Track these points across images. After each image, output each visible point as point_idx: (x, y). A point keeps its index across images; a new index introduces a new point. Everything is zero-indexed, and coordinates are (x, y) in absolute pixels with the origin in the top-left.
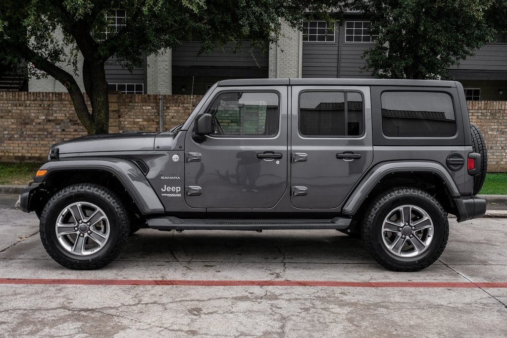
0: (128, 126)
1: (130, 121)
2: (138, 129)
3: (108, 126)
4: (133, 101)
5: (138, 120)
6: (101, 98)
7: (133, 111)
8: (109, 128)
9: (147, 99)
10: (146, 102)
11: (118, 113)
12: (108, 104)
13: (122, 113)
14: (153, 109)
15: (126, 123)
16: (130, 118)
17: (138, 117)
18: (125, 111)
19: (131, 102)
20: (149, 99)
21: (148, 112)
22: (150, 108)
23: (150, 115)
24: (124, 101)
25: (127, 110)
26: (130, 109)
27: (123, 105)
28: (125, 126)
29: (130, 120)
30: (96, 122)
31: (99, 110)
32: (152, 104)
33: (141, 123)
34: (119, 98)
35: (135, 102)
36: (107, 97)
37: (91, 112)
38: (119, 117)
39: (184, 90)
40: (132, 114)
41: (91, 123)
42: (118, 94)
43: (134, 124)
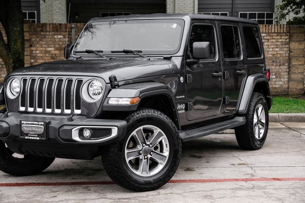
0: (39, 55)
1: (42, 51)
2: (50, 58)
3: (24, 55)
4: (44, 30)
5: (50, 49)
6: (17, 28)
7: (45, 40)
8: (25, 57)
9: (59, 28)
10: (57, 31)
11: (29, 42)
12: (23, 33)
13: (33, 43)
14: (65, 37)
15: (38, 52)
16: (42, 47)
17: (50, 46)
18: (36, 41)
19: (42, 31)
20: (60, 28)
21: (60, 41)
22: (62, 36)
23: (61, 43)
24: (35, 30)
25: (38, 39)
26: (42, 38)
27: (34, 34)
28: (36, 55)
29: (41, 49)
30: (12, 52)
31: (16, 40)
32: (63, 33)
33: (53, 52)
34: (30, 27)
35: (47, 32)
36: (23, 26)
37: (6, 42)
38: (31, 46)
39: (77, 17)
40: (44, 43)
41: (8, 52)
42: (29, 23)
43: (46, 54)
